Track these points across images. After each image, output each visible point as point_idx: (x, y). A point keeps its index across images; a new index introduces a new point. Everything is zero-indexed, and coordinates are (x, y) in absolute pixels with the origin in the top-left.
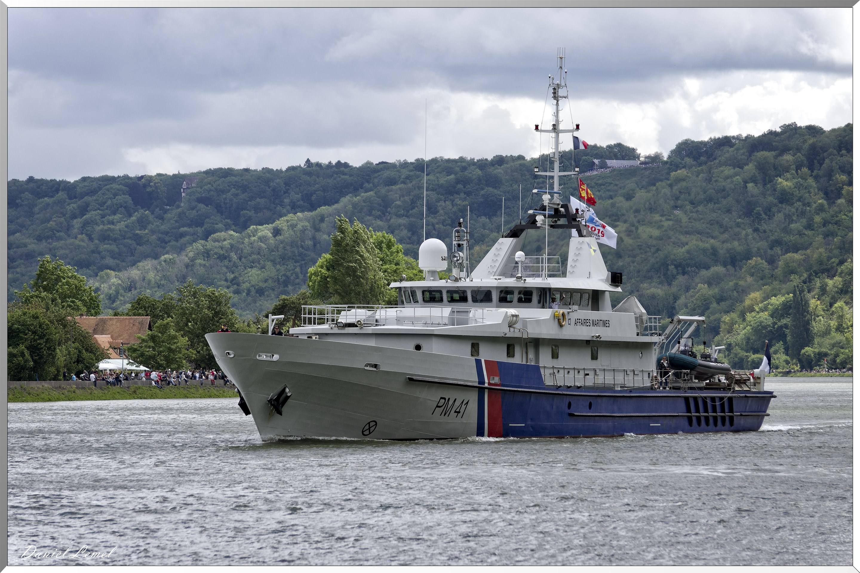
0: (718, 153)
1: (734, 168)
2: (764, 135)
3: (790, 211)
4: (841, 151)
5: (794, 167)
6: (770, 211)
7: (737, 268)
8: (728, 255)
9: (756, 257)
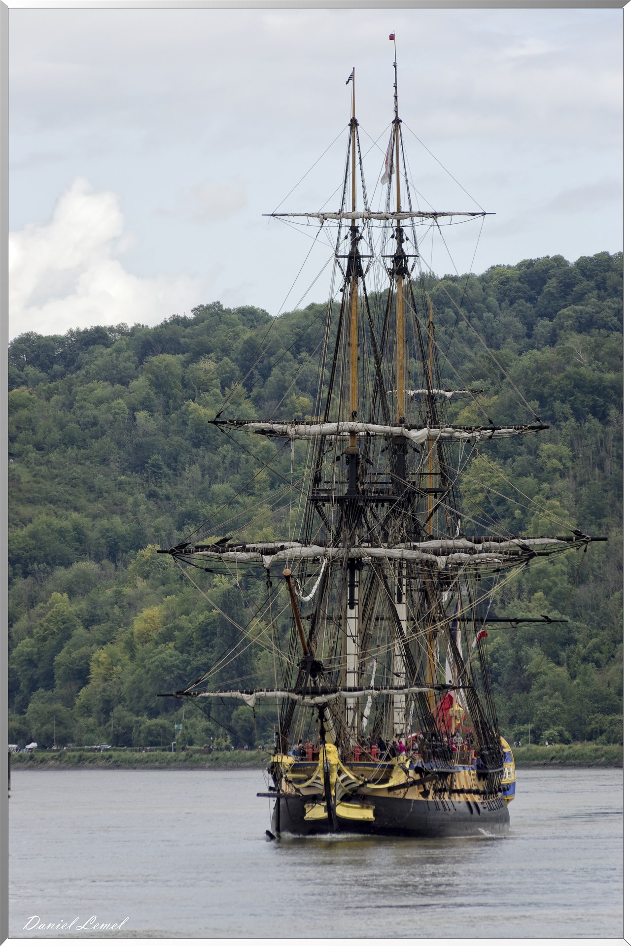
0: (84, 357)
1: (113, 385)
2: (165, 325)
3: (212, 460)
4: (299, 353)
5: (217, 382)
6: (176, 461)
7: (119, 564)
8: (103, 541)
9: (153, 543)
